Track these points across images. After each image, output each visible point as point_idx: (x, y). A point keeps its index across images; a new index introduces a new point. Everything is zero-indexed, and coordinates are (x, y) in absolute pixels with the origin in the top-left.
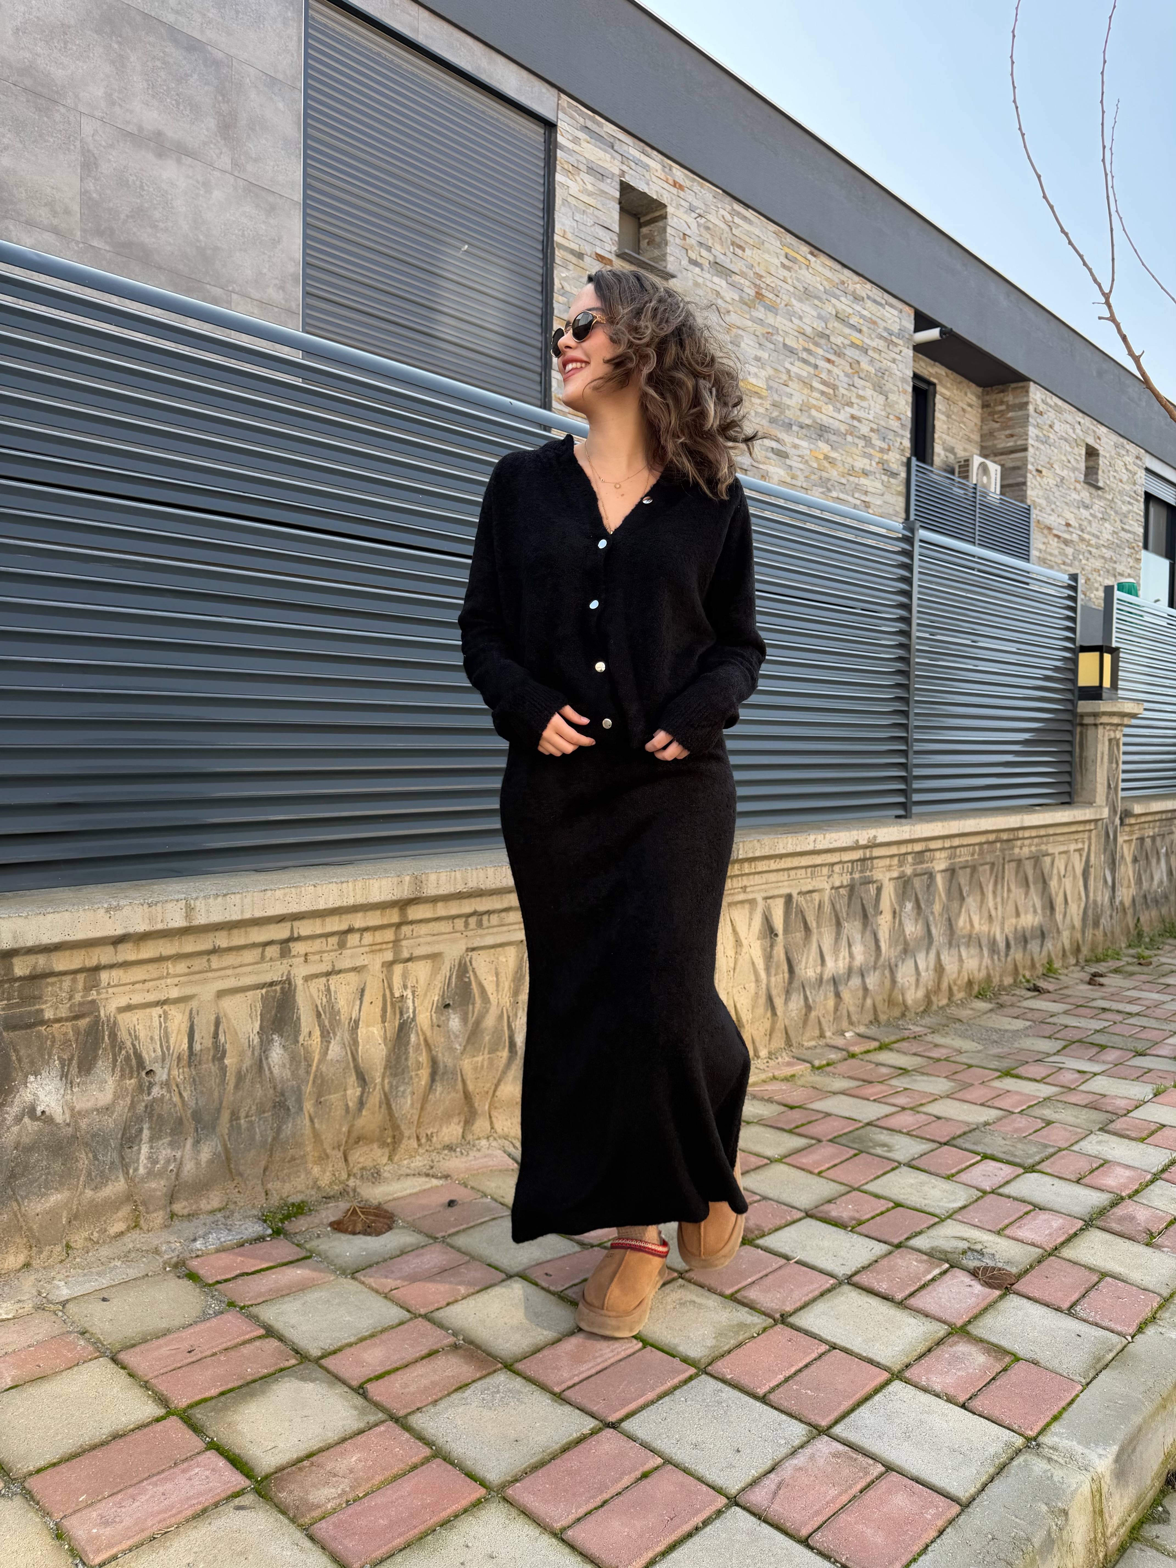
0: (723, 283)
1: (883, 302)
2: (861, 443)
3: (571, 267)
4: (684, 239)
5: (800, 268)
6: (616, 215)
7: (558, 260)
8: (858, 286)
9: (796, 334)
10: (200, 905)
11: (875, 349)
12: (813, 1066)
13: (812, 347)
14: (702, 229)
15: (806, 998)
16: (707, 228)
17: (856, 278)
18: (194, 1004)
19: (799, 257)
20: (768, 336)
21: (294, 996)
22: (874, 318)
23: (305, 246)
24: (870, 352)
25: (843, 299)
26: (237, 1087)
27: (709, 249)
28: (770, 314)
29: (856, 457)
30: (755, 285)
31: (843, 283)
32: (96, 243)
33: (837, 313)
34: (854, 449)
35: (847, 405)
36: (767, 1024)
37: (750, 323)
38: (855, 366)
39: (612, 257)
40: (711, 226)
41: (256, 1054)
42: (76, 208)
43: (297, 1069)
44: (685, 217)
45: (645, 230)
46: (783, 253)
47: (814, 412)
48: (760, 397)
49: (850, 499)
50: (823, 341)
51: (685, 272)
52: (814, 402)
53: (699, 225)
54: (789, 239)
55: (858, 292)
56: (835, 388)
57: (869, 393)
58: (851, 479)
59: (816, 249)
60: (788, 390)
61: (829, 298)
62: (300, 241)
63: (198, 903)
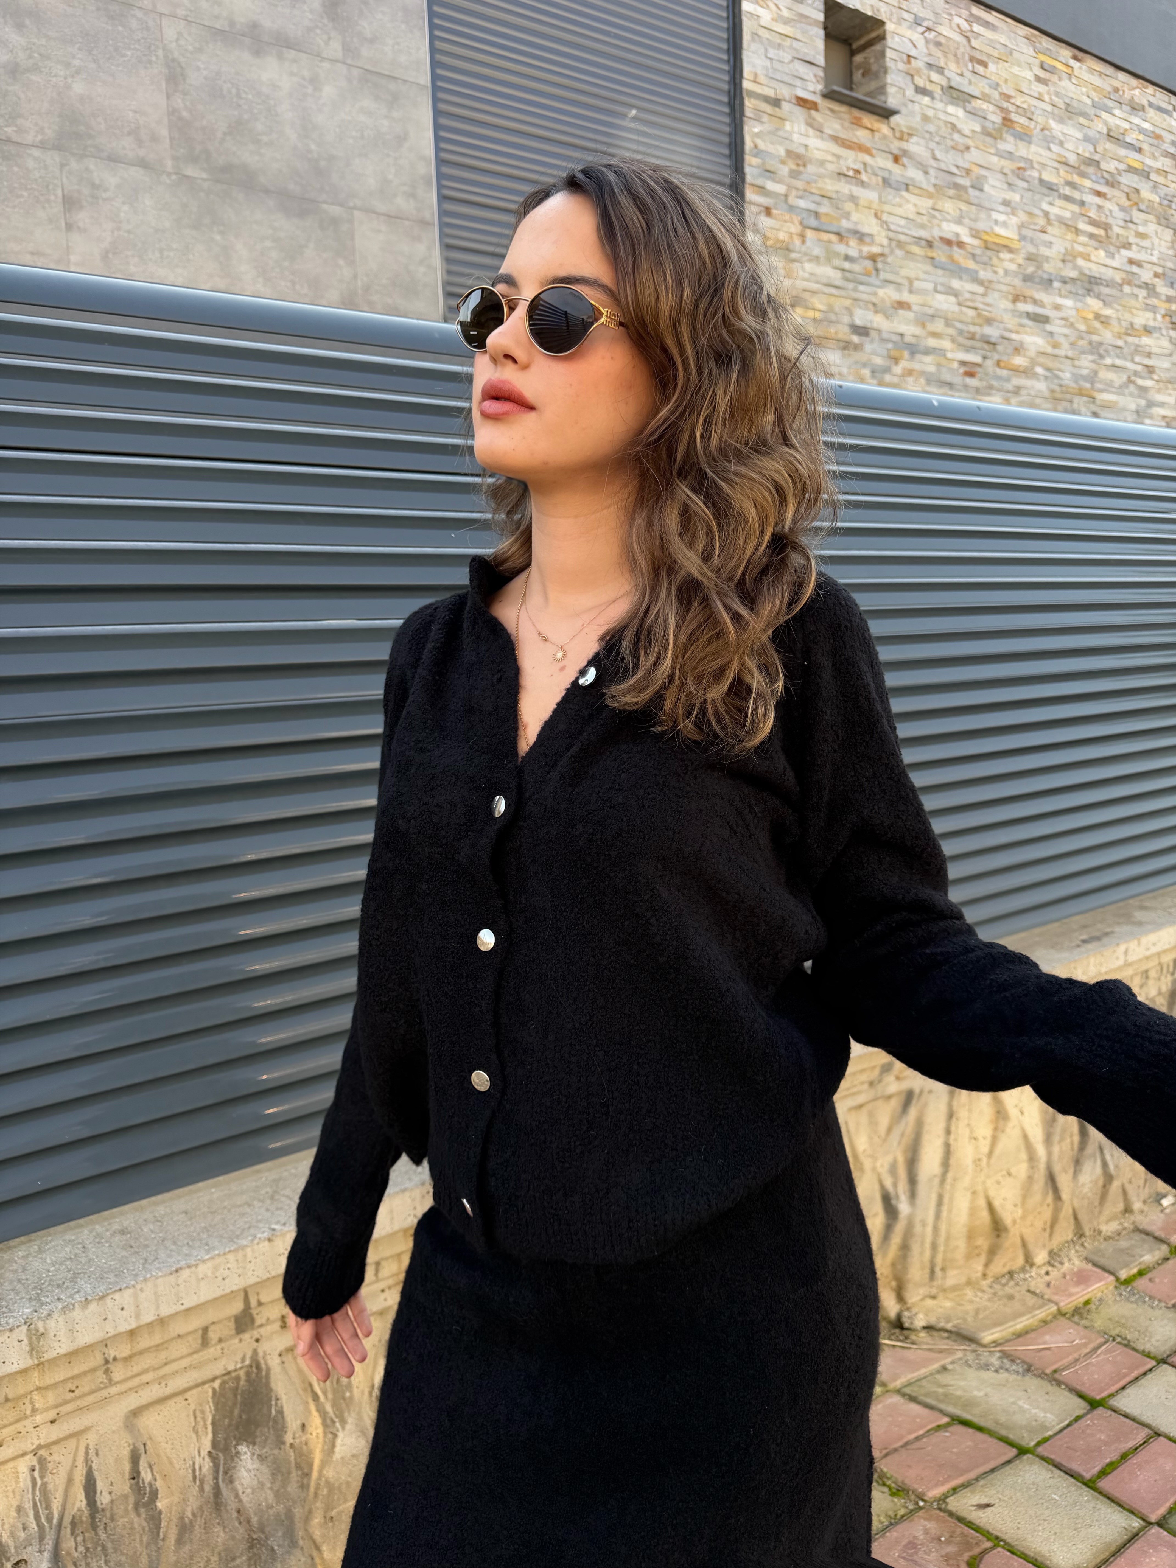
0: (960, 112)
1: (1170, 108)
2: (1142, 293)
3: (765, 118)
4: (909, 62)
5: (1060, 79)
6: (820, 44)
7: (748, 112)
8: (1137, 92)
9: (1056, 165)
11: (1158, 171)
12: (1117, 1279)
13: (1076, 179)
14: (931, 46)
15: (1105, 1164)
16: (938, 44)
17: (1134, 82)
18: (91, 1439)
19: (1059, 66)
20: (1020, 172)
22: (1158, 131)
24: (1153, 176)
25: (1117, 112)
27: (941, 70)
28: (1021, 144)
29: (1135, 311)
30: (1002, 109)
31: (1116, 90)
32: (191, 171)
33: (1109, 130)
34: (1133, 302)
35: (1124, 247)
36: (1047, 1214)
37: (995, 159)
38: (1133, 196)
39: (818, 99)
40: (943, 40)
41: (209, 1485)
42: (164, 132)
43: (284, 1485)
44: (909, 33)
45: (858, 59)
46: (1037, 62)
47: (1080, 262)
48: (1010, 250)
49: (1129, 365)
50: (1091, 170)
51: (910, 105)
52: (1080, 249)
53: (927, 41)
54: (1046, 43)
55: (1136, 100)
56: (1106, 227)
57: (1152, 228)
58: (1130, 339)
59: (1080, 50)
60: (1046, 237)
61: (1098, 112)
62: (430, 134)
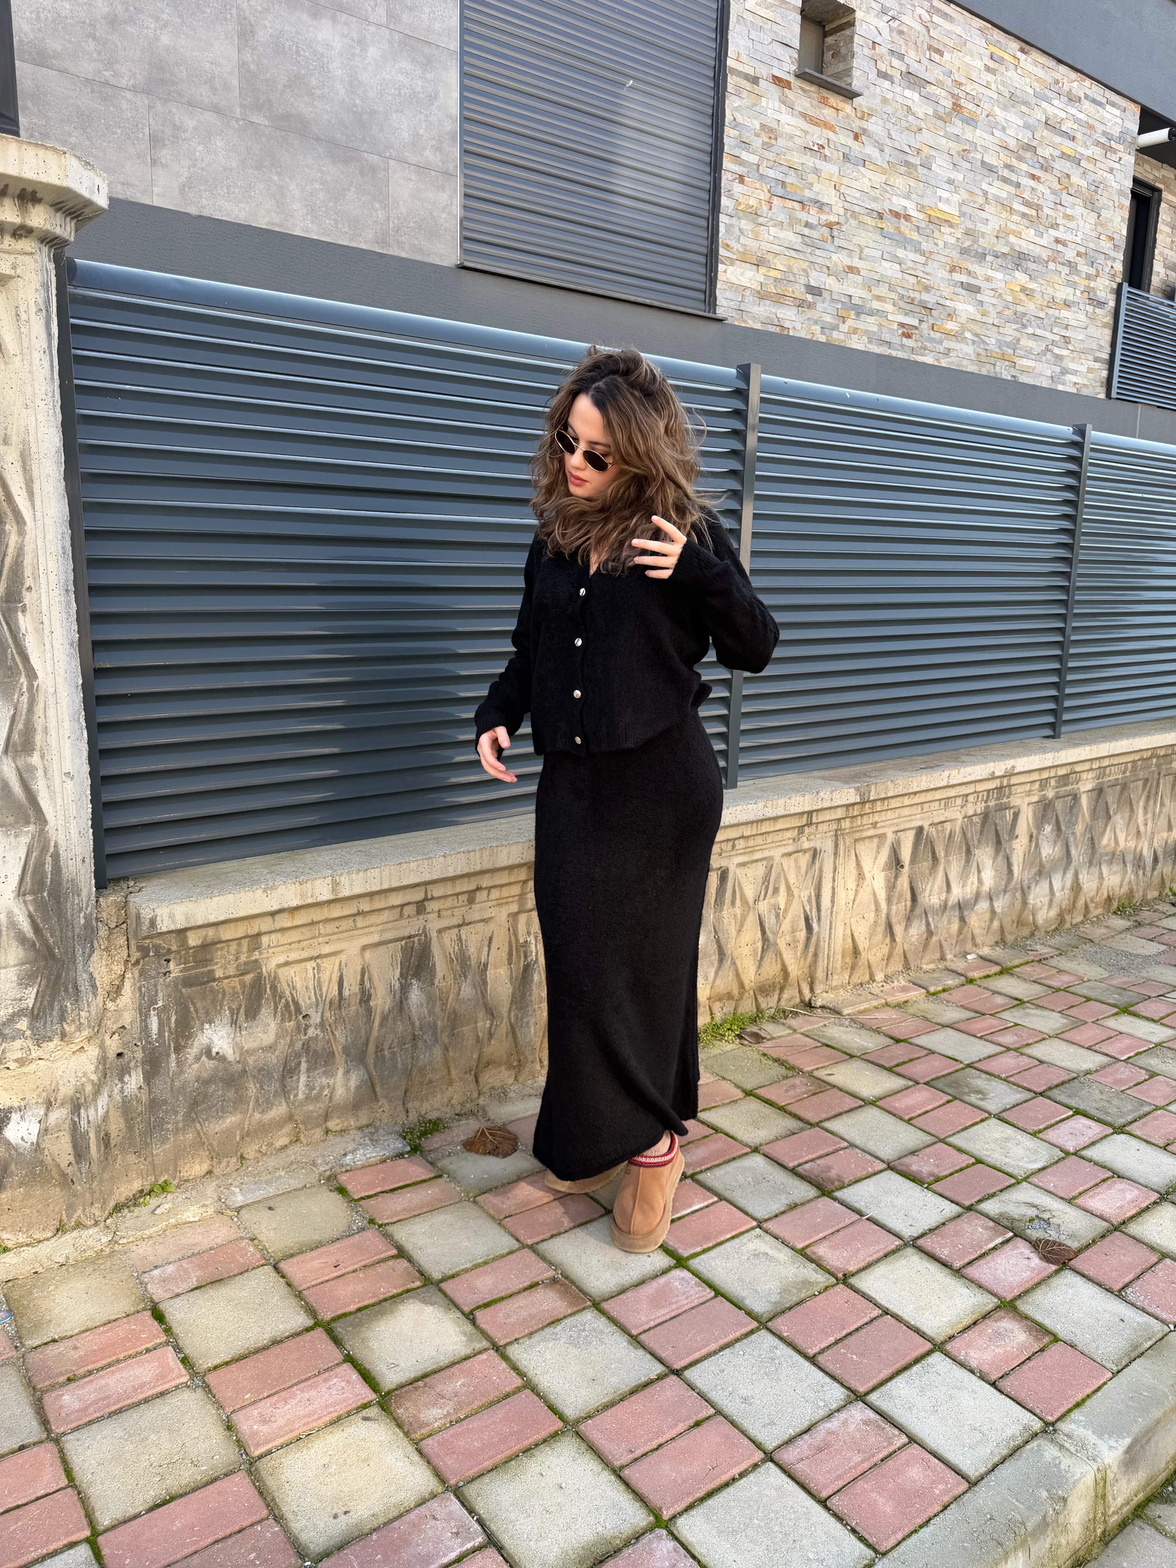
0: (916, 96)
1: (1104, 101)
2: (1066, 270)
3: (745, 94)
4: (874, 48)
5: (1007, 69)
6: (797, 29)
7: (730, 88)
8: (1075, 84)
9: (997, 149)
10: (344, 880)
11: (1089, 159)
12: (928, 992)
13: (1014, 162)
14: (895, 34)
15: (928, 924)
16: (901, 33)
17: (1073, 75)
18: (343, 957)
19: (1006, 57)
20: (964, 154)
21: (429, 946)
22: (1091, 122)
23: (463, 98)
24: (1083, 163)
25: (1056, 102)
26: (381, 1025)
27: (901, 57)
28: (968, 129)
29: (1057, 287)
30: (953, 95)
31: (1057, 82)
32: (256, 118)
33: (1047, 119)
34: (1056, 278)
35: (1052, 227)
36: (886, 950)
37: (944, 141)
38: (1064, 180)
39: (791, 78)
40: (905, 30)
41: (397, 997)
42: (235, 82)
43: (433, 1008)
44: (876, 22)
45: (830, 40)
46: (988, 53)
47: (1012, 239)
48: (951, 225)
49: (1048, 335)
50: (1028, 155)
51: (872, 87)
52: (1013, 227)
53: (891, 30)
54: (997, 35)
55: (1074, 92)
56: (1038, 208)
57: (1079, 210)
58: (1051, 311)
59: (1027, 44)
60: (983, 215)
61: (1039, 102)
62: (457, 95)
63: (342, 879)
